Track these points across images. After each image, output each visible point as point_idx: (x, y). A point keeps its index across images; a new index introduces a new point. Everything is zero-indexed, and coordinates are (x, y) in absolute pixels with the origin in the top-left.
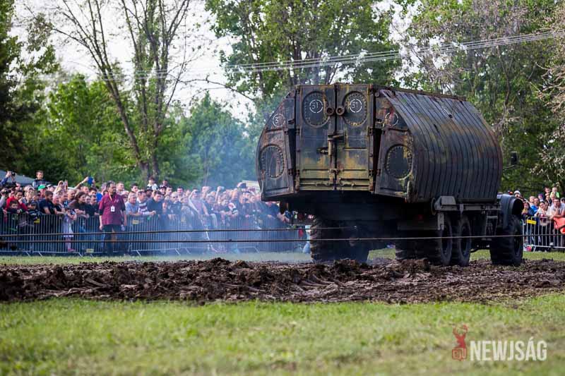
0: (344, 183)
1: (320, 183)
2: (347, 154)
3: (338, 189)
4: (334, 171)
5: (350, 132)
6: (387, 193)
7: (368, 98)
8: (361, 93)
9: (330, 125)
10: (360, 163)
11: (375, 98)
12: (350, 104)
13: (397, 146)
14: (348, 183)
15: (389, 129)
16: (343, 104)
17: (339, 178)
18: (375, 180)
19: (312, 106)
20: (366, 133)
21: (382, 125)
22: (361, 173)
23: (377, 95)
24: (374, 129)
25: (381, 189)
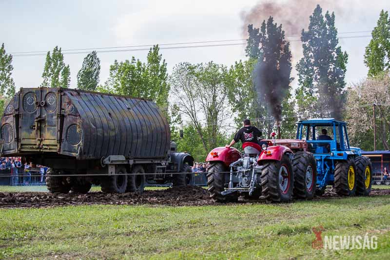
0: (44, 147)
1: (31, 147)
2: (46, 129)
3: (41, 150)
4: (39, 140)
5: (48, 116)
6: (67, 153)
7: (58, 96)
8: (54, 93)
9: (38, 112)
10: (53, 135)
11: (61, 96)
13: (73, 125)
14: (46, 147)
15: (69, 115)
16: (45, 100)
17: (42, 144)
18: (60, 145)
20: (56, 117)
21: (65, 112)
22: (53, 141)
23: (62, 94)
24: (60, 114)
25: (64, 151)
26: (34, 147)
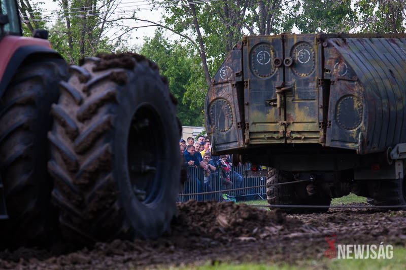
0: (294, 136)
1: (270, 136)
2: (297, 105)
3: (288, 141)
4: (284, 124)
5: (299, 82)
6: (338, 145)
7: (316, 48)
8: (308, 43)
9: (278, 76)
10: (310, 115)
11: (323, 48)
12: (298, 55)
13: (346, 97)
14: (298, 136)
15: (339, 80)
16: (291, 55)
17: (289, 131)
18: (325, 131)
19: (259, 58)
20: (315, 84)
21: (331, 75)
22: (311, 125)
23: (325, 44)
24: (323, 79)
25: (332, 141)
26: (275, 136)
